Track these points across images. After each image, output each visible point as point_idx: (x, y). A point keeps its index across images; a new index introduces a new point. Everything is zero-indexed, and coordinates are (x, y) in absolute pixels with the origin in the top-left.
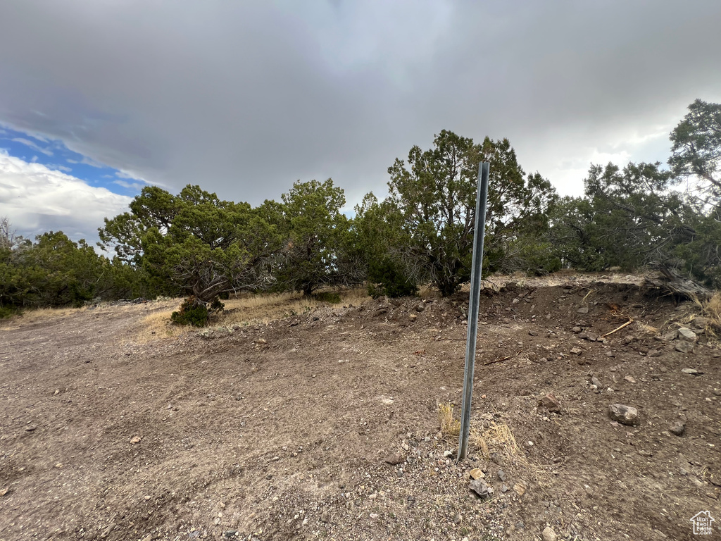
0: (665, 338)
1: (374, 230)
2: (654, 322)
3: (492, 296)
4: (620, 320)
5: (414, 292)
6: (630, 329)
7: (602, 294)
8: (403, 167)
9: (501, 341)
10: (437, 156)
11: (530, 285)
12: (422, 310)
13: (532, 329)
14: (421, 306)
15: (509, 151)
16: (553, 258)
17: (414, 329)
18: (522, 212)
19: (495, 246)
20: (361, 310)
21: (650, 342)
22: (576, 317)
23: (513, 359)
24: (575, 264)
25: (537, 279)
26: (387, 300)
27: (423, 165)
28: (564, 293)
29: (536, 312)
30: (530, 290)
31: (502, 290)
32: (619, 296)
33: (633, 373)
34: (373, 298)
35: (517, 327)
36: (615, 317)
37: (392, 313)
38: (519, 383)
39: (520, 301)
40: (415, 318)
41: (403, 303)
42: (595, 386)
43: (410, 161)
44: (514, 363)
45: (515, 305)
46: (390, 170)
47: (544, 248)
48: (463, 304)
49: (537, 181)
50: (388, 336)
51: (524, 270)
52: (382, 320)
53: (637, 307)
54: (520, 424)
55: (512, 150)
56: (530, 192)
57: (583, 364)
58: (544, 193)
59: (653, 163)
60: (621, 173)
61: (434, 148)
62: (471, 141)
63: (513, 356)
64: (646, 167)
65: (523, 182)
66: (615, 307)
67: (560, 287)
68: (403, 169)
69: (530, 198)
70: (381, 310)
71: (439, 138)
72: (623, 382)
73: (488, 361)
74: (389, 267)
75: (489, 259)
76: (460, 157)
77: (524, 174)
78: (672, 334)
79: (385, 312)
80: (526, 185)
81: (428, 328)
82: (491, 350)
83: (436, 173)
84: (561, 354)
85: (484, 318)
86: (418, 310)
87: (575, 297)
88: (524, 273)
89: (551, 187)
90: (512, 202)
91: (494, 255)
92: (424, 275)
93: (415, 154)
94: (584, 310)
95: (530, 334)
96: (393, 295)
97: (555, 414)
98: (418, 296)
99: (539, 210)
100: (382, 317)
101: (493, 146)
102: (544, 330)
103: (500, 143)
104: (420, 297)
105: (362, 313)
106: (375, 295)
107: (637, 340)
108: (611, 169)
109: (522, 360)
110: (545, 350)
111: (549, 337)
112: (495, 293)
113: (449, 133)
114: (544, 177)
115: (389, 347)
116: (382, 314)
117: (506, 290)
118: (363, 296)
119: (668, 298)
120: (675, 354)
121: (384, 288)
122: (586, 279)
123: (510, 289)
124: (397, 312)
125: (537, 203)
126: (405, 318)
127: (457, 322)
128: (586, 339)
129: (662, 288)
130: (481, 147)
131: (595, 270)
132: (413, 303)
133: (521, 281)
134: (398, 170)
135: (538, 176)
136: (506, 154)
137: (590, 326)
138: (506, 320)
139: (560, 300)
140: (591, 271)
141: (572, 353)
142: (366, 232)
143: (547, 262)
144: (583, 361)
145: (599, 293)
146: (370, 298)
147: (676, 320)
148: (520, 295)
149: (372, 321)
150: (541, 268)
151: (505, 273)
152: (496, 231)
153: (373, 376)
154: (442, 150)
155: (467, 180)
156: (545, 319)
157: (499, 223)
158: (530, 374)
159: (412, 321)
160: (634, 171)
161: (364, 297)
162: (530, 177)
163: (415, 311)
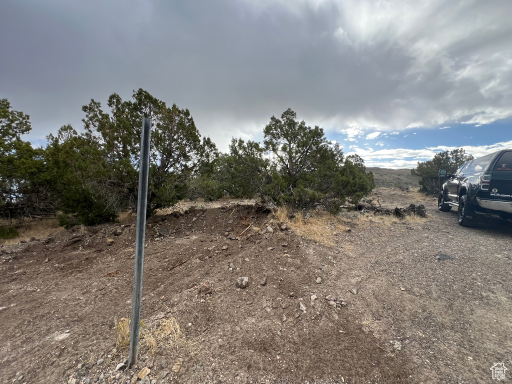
0: (262, 233)
1: (64, 162)
2: (259, 225)
3: (179, 217)
4: (246, 225)
5: (113, 218)
6: (250, 230)
7: (239, 211)
8: (100, 108)
9: (182, 250)
10: (136, 108)
11: (206, 207)
12: (120, 234)
13: (203, 237)
14: (119, 231)
15: (189, 117)
16: (219, 190)
17: (111, 253)
18: (199, 161)
19: (182, 182)
20: (48, 243)
21: (258, 235)
22: (227, 227)
23: (189, 262)
24: (231, 193)
25: (210, 204)
26: (83, 229)
27: (123, 112)
28: (222, 212)
29: (206, 226)
30: (203, 211)
31: (186, 212)
32: (246, 212)
33: (249, 256)
34: (66, 228)
35: (194, 237)
36: (244, 224)
37: (88, 240)
38: (190, 279)
39: (197, 219)
40: (112, 243)
41: (101, 229)
42: (231, 269)
43: (110, 105)
44: (189, 264)
45: (193, 223)
46: (85, 108)
47: (214, 184)
48: (158, 225)
49: (208, 142)
50: (79, 264)
51: (203, 197)
52: (75, 249)
53: (253, 217)
54: (184, 312)
55: (192, 118)
56: (204, 148)
57: (227, 256)
58: (212, 151)
59: (258, 142)
60: (245, 144)
61: (134, 101)
62: (164, 104)
63: (189, 259)
64: (255, 144)
65: (199, 141)
66: (244, 219)
67: (219, 208)
68: (101, 111)
69: (204, 151)
70: (74, 240)
71: (137, 94)
72: (244, 262)
73: (171, 267)
74: (85, 197)
75: (176, 191)
76: (156, 113)
77: (200, 136)
78: (265, 231)
79: (80, 240)
80: (201, 143)
81: (125, 249)
82: (175, 258)
83: (134, 121)
84: (217, 252)
85: (173, 234)
86: (116, 234)
87: (226, 214)
88: (203, 199)
89: (216, 148)
90: (193, 153)
91: (181, 188)
92: (123, 204)
93: (115, 101)
94: (231, 222)
95: (202, 241)
96: (90, 223)
97: (208, 295)
98: (118, 222)
99: (208, 160)
100: (76, 245)
101: (180, 112)
102: (210, 237)
103: (183, 111)
104: (119, 223)
105: (51, 245)
106: (69, 226)
107: (252, 236)
108: (241, 142)
109: (194, 261)
110: (209, 250)
111: (212, 241)
112: (181, 215)
113: (145, 92)
114: (213, 141)
115: (79, 275)
116: (76, 243)
117: (189, 212)
118: (54, 226)
119: (264, 212)
120: (265, 241)
121: (80, 217)
122: (235, 202)
123: (192, 211)
124: (94, 239)
125: (208, 156)
126: (102, 243)
127: (151, 240)
128: (230, 239)
129: (262, 207)
130: (170, 110)
131: (239, 197)
132: (112, 228)
133: (200, 204)
134: (94, 111)
135: (209, 139)
136: (188, 119)
137: (233, 231)
138: (188, 233)
139: (219, 216)
140: (237, 197)
141: (223, 250)
142: (56, 163)
143: (216, 193)
144: (228, 254)
145: (238, 211)
146: (63, 228)
147: (266, 223)
148: (198, 215)
149: (62, 251)
150: (213, 196)
151: (191, 200)
152: (182, 171)
153: (49, 313)
154: (140, 104)
155: (160, 132)
156: (211, 230)
157: (186, 166)
158: (197, 270)
159: (110, 245)
160: (250, 144)
161: (56, 227)
162: (204, 139)
163: (113, 236)
